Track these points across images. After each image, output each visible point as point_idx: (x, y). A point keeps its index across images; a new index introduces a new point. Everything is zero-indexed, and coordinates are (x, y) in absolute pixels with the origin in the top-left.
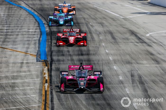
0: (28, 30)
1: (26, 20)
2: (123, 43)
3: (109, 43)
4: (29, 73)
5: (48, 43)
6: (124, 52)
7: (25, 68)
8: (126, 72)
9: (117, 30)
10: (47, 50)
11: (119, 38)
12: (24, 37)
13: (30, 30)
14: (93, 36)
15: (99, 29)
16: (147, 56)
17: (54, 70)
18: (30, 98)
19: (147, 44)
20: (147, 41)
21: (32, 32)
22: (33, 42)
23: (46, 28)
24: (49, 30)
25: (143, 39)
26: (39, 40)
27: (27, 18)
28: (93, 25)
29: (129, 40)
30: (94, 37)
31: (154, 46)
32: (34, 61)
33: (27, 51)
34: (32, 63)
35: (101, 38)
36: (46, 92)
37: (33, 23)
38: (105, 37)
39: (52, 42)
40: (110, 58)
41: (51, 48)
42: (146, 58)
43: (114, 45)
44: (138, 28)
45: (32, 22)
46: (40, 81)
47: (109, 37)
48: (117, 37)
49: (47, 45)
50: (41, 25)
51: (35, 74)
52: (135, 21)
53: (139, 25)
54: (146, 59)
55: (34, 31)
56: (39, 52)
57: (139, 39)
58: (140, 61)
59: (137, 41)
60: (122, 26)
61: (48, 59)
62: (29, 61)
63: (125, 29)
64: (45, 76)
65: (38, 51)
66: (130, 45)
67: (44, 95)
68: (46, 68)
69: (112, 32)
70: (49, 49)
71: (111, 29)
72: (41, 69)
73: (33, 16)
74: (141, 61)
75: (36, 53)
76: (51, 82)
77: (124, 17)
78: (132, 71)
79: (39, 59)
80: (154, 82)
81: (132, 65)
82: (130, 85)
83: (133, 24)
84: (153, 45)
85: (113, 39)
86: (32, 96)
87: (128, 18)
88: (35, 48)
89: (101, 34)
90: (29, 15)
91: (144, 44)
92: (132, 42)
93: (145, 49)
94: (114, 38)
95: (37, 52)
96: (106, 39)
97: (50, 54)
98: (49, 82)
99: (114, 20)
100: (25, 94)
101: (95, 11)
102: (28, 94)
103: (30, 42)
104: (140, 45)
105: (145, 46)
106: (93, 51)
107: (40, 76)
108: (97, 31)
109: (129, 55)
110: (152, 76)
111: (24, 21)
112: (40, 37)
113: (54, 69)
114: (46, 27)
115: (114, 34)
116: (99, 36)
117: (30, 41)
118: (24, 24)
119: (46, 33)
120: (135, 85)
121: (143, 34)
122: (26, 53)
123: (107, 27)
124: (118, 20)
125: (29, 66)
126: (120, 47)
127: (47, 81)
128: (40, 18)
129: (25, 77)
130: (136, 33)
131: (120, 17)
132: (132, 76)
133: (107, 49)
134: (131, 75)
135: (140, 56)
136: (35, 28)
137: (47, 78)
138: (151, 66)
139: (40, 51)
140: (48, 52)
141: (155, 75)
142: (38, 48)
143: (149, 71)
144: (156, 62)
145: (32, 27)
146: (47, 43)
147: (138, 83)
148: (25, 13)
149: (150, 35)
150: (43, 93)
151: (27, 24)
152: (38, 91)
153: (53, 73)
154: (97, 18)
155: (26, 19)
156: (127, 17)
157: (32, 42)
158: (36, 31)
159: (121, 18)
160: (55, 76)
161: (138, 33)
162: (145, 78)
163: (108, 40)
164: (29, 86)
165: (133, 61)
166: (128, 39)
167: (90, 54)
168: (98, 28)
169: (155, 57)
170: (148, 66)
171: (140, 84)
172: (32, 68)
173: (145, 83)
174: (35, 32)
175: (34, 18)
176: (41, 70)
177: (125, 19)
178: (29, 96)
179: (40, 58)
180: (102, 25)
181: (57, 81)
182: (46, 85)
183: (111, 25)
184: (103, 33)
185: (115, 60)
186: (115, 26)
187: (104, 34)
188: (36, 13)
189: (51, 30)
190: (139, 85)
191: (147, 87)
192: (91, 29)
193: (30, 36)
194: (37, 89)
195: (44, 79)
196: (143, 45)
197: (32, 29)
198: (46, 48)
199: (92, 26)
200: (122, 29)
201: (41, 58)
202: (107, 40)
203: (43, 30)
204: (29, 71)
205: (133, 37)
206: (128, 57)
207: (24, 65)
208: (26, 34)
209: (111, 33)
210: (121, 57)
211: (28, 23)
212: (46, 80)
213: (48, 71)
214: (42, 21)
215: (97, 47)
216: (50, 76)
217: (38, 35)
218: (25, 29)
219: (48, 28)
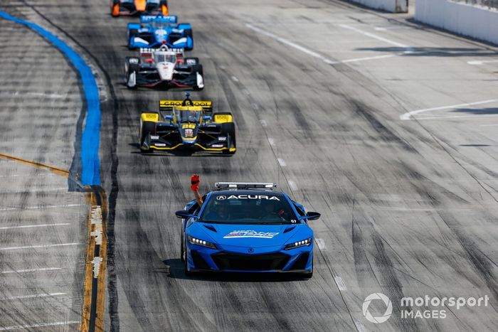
0: (45, 95)
1: (41, 64)
2: (330, 140)
3: (290, 138)
4: (45, 225)
5: (104, 136)
6: (334, 166)
7: (34, 209)
8: (338, 226)
9: (313, 101)
10: (101, 155)
11: (320, 125)
12: (32, 116)
13: (53, 96)
14: (242, 116)
15: (261, 94)
16: (402, 180)
17: (121, 218)
18: (47, 299)
19: (401, 142)
20: (401, 133)
21: (57, 100)
22: (60, 132)
23: (100, 89)
24: (110, 95)
25: (389, 129)
26: (79, 126)
27: (44, 57)
28: (243, 81)
29: (348, 131)
30: (243, 120)
31: (424, 148)
32: (61, 189)
33: (41, 159)
34: (56, 196)
35: (264, 121)
36: (95, 281)
37: (61, 73)
38: (278, 119)
39: (118, 132)
40: (291, 183)
41: (115, 151)
42: (398, 186)
43: (302, 143)
44: (376, 95)
45: (59, 70)
46: (79, 250)
47: (289, 120)
48: (313, 120)
49: (102, 139)
50: (84, 80)
51: (62, 227)
52: (366, 74)
53: (379, 86)
54: (399, 190)
55: (64, 96)
56: (77, 160)
57: (379, 129)
58: (379, 195)
59: (374, 134)
60: (328, 87)
61: (103, 182)
62: (46, 189)
63: (338, 98)
64: (93, 234)
65: (74, 158)
66: (350, 144)
67: (91, 293)
68: (99, 209)
69: (299, 104)
70: (108, 153)
71: (297, 95)
72: (83, 213)
73: (62, 52)
74: (384, 195)
75: (67, 166)
76: (110, 254)
77: (336, 60)
78: (356, 226)
79: (78, 183)
80: (420, 258)
81: (357, 206)
82: (348, 267)
83: (361, 83)
84: (420, 146)
85: (300, 127)
86: (52, 294)
87: (348, 64)
88: (65, 149)
89: (265, 110)
90: (49, 50)
91: (393, 144)
92: (356, 138)
93: (397, 160)
94: (302, 123)
95: (72, 160)
96: (280, 127)
97: (110, 169)
98: (105, 254)
99: (305, 70)
100: (32, 289)
101: (249, 40)
102: (42, 289)
103: (50, 132)
104: (383, 146)
105: (396, 148)
106: (242, 162)
107: (78, 236)
108: (255, 102)
109: (348, 174)
110: (417, 241)
111: (34, 67)
112: (82, 117)
113: (122, 212)
114: (99, 86)
115: (304, 113)
116: (260, 115)
117: (52, 129)
118: (33, 76)
119: (99, 104)
120: (364, 266)
121: (391, 113)
122: (39, 164)
123: (285, 90)
124: (319, 71)
125: (45, 205)
126: (320, 150)
127: (101, 249)
128: (85, 58)
129: (33, 235)
130: (370, 109)
131: (322, 61)
132: (356, 238)
133: (283, 158)
134: (353, 235)
135: (380, 181)
136: (68, 88)
137: (99, 241)
138: (413, 212)
139: (80, 159)
140: (105, 161)
141: (424, 238)
142: (76, 150)
143: (407, 227)
144: (427, 200)
145: (58, 87)
146: (102, 135)
147: (372, 261)
148: (38, 44)
149: (412, 117)
150: (88, 285)
151: (43, 76)
152: (71, 280)
153: (119, 226)
154: (254, 63)
155: (41, 60)
156: (344, 61)
157: (56, 131)
158: (72, 96)
159: (326, 63)
160: (123, 236)
161: (377, 111)
162: (393, 247)
163: (287, 129)
164: (44, 264)
165: (360, 195)
166: (344, 127)
167: (230, 171)
168: (257, 92)
169: (425, 185)
170: (404, 209)
171: (377, 263)
172: (55, 210)
173: (393, 260)
174: (68, 100)
175: (66, 58)
176: (81, 217)
177: (339, 67)
178: (45, 295)
179: (80, 179)
180: (269, 85)
181: (129, 252)
182: (97, 262)
183: (295, 83)
184: (271, 108)
185: (305, 190)
186: (308, 86)
187: (273, 110)
188: (72, 44)
189: (115, 97)
190: (375, 268)
191: (399, 275)
192: (236, 96)
193: (51, 113)
194: (69, 274)
195: (90, 244)
196: (390, 147)
197: (59, 92)
198: (100, 150)
199: (238, 85)
200: (329, 97)
201: (83, 179)
202: (282, 129)
203: (90, 95)
204: (47, 219)
205: (361, 123)
206: (344, 183)
207: (32, 199)
208: (39, 108)
209: (295, 108)
210: (324, 181)
211: (47, 73)
212: (98, 247)
213: (104, 219)
214: (90, 68)
215: (253, 149)
216: (109, 234)
217: (74, 108)
218: (36, 91)
219: (105, 88)
